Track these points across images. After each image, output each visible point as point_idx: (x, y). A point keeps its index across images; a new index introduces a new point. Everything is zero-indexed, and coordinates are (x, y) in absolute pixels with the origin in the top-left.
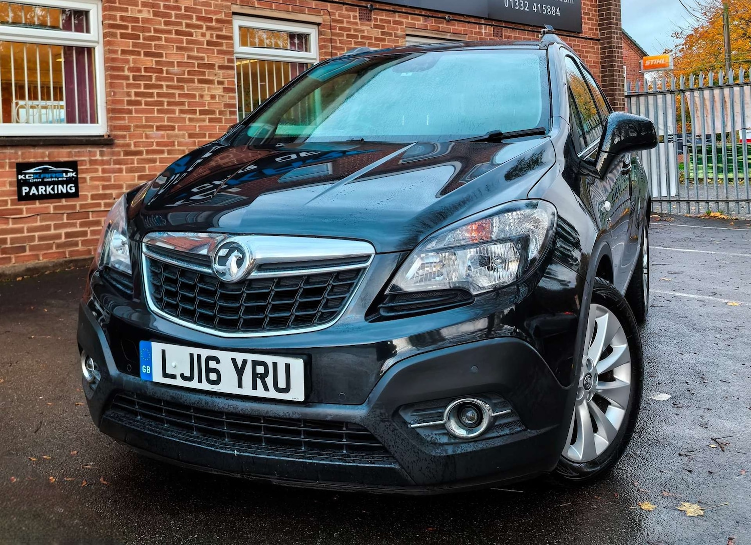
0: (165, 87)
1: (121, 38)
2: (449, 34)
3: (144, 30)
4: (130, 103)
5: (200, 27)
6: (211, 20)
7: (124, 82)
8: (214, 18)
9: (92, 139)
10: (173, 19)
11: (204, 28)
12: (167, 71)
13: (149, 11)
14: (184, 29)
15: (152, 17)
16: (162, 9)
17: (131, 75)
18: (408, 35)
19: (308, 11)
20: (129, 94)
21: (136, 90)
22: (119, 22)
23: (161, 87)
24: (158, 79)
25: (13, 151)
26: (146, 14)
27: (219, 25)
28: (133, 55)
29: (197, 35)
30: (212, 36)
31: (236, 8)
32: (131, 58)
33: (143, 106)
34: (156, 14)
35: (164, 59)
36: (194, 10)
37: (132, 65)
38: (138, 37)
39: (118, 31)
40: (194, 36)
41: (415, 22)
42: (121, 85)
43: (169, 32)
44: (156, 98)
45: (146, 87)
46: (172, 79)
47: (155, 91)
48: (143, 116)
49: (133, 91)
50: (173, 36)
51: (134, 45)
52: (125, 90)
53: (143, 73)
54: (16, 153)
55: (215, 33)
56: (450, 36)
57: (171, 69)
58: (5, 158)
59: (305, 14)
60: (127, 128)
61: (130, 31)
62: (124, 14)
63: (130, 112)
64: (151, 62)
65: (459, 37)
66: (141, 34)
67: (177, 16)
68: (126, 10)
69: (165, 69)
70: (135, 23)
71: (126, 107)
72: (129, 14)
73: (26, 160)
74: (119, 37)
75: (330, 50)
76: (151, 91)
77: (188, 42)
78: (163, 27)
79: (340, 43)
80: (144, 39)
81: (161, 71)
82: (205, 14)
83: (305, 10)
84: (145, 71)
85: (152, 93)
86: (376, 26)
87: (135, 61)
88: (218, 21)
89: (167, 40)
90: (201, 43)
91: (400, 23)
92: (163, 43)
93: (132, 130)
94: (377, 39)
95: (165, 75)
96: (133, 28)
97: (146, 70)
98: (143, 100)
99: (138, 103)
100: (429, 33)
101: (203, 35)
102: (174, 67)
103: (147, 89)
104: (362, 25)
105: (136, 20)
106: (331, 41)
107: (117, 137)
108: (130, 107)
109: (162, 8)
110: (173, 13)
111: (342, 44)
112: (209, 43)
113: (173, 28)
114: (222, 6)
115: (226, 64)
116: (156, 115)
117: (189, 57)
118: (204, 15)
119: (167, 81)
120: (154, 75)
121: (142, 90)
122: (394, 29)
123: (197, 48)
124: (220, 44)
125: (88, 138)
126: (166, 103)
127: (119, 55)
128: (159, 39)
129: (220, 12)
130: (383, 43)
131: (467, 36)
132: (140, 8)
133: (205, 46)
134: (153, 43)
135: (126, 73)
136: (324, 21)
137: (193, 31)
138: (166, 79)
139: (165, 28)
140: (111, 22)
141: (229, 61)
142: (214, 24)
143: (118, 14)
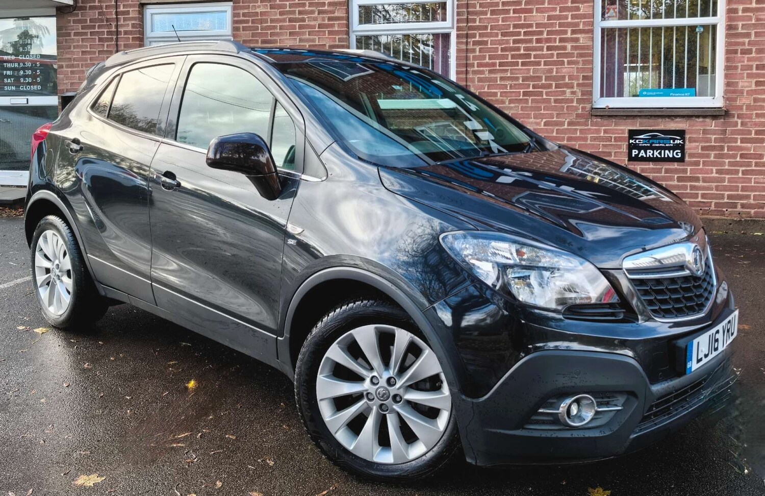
1: (243, 31)
3: (261, 21)
10: (288, 9)
11: (317, 13)
15: (269, 10)
22: (242, 18)
27: (331, 8)
30: (323, 19)
39: (241, 26)
40: (307, 21)
55: (327, 16)
61: (250, 24)
62: (246, 11)
66: (260, 26)
68: (248, 7)
70: (254, 16)
74: (241, 30)
75: (465, 16)
77: (300, 27)
78: (278, 17)
89: (281, 28)
90: (314, 27)
92: (278, 31)
101: (315, 19)
105: (256, 14)
112: (320, 26)
115: (337, 43)
123: (309, 32)
124: (333, 26)
128: (275, 27)
132: (259, 3)
133: (317, 29)
134: (269, 32)
139: (280, 17)
140: (236, 19)
141: (340, 40)
142: (326, 8)
143: (241, 12)
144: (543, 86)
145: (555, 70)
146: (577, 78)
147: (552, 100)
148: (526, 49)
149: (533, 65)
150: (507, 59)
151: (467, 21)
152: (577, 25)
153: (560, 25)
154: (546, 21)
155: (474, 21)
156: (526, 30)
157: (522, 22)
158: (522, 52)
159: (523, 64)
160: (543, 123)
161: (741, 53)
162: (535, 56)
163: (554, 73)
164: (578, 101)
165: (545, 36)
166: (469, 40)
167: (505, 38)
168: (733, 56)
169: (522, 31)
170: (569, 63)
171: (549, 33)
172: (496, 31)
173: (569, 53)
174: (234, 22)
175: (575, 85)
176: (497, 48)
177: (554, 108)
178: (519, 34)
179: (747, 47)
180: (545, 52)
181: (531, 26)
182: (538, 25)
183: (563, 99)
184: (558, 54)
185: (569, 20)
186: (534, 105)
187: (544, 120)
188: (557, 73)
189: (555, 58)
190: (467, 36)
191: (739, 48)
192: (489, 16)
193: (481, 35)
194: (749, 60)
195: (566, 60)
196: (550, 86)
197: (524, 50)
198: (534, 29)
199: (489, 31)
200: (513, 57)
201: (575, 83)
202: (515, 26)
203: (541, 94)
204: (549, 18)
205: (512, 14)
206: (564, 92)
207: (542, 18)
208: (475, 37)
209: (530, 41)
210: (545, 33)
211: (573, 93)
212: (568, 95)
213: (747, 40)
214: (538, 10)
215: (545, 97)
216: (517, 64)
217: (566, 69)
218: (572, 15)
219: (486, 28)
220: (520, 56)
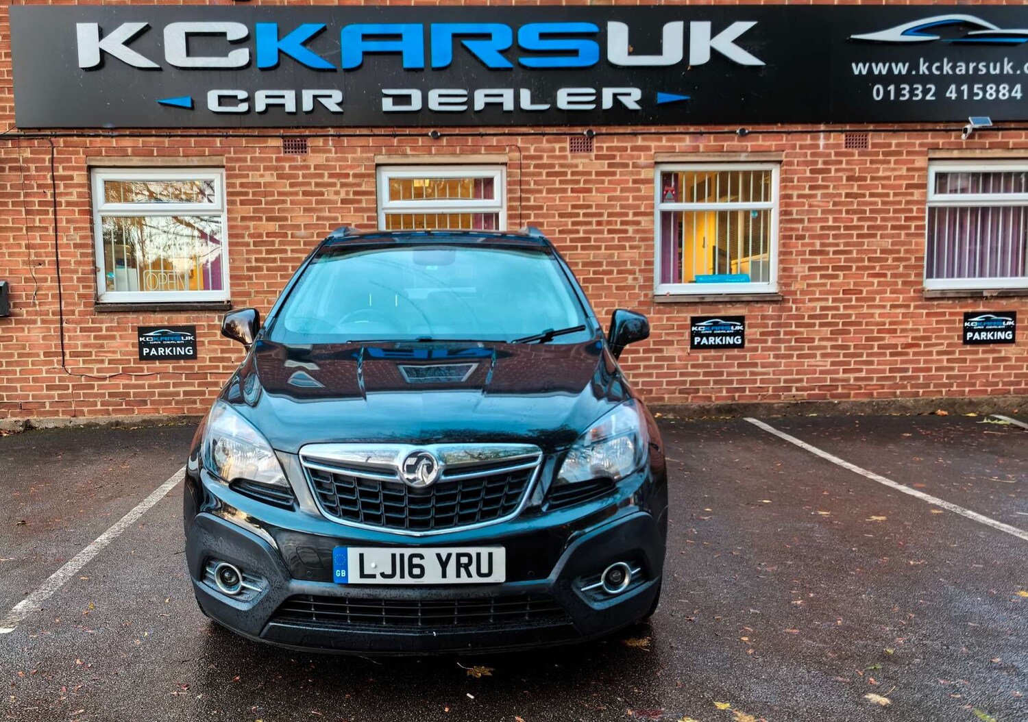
0: (289, 252)
1: (241, 205)
2: (744, 154)
3: (266, 194)
4: (250, 269)
5: (334, 185)
6: (347, 175)
7: (244, 249)
8: (351, 173)
9: (207, 305)
10: (301, 179)
11: (339, 185)
12: (292, 234)
13: (272, 175)
14: (313, 189)
15: (275, 180)
16: (287, 171)
17: (251, 241)
18: (657, 163)
19: (485, 150)
20: (248, 261)
21: (257, 256)
22: (239, 189)
23: (285, 251)
24: (281, 243)
25: (135, 316)
26: (269, 177)
27: (357, 180)
28: (254, 221)
29: (329, 194)
30: (347, 193)
31: (380, 159)
32: (251, 224)
33: (265, 272)
34: (280, 177)
35: (289, 222)
36: (326, 167)
37: (252, 231)
38: (260, 202)
39: (238, 199)
40: (326, 195)
41: (674, 144)
42: (241, 253)
43: (296, 194)
44: (279, 264)
45: (268, 252)
46: (298, 243)
47: (278, 256)
48: (265, 282)
49: (253, 257)
50: (301, 197)
51: (255, 211)
52: (245, 256)
53: (265, 239)
54: (138, 318)
55: (351, 190)
56: (747, 156)
57: (297, 233)
58: (128, 322)
59: (481, 154)
60: (248, 294)
61: (250, 197)
62: (244, 181)
63: (250, 278)
64: (274, 227)
65: (765, 156)
66: (263, 199)
67: (304, 176)
68: (247, 176)
69: (289, 233)
70: (257, 188)
71: (246, 273)
72: (250, 180)
73: (147, 325)
74: (238, 203)
75: (518, 195)
76: (273, 256)
77: (318, 202)
78: (288, 189)
79: (535, 184)
80: (266, 204)
81: (285, 235)
82: (340, 169)
83: (480, 150)
84: (267, 237)
85: (275, 259)
86: (598, 157)
87: (255, 228)
88: (355, 176)
89: (292, 202)
90: (335, 202)
91: (648, 148)
92: (289, 205)
93: (253, 295)
94: (598, 174)
95: (289, 238)
96: (254, 194)
97: (268, 235)
98: (264, 266)
99: (259, 269)
100: (702, 156)
101: (337, 193)
102: (300, 230)
103: (270, 254)
104: (573, 158)
105: (258, 185)
106: (521, 183)
107: (237, 303)
108: (251, 274)
109: (287, 169)
110: (300, 173)
111: (538, 185)
112: (343, 201)
113: (300, 189)
114: (362, 159)
115: (365, 223)
116: (279, 280)
117: (318, 218)
118: (338, 171)
119: (292, 245)
120: (277, 240)
121: (264, 255)
122: (632, 157)
123: (329, 208)
124: (359, 201)
125: (203, 304)
126: (290, 268)
127: (239, 223)
128: (284, 202)
129: (359, 166)
130: (610, 178)
131: (784, 153)
132: (262, 172)
133: (339, 205)
134: (276, 207)
135: (247, 239)
136: (510, 160)
137: (324, 190)
138: (290, 243)
139: (291, 190)
140: (230, 190)
141: (369, 218)
142: (351, 180)
143: (238, 181)
144: (604, 273)
145: (616, 255)
146: (638, 264)
147: (614, 288)
148: (586, 232)
149: (593, 250)
150: (566, 242)
151: (521, 199)
152: (638, 207)
153: (622, 207)
154: (606, 202)
155: (528, 200)
156: (585, 211)
157: (581, 202)
158: (581, 235)
159: (583, 248)
160: (604, 312)
161: (796, 239)
162: (596, 240)
163: (616, 259)
164: (641, 288)
165: (605, 218)
166: (523, 221)
167: (563, 220)
168: (788, 241)
169: (581, 212)
170: (631, 247)
171: (610, 215)
172: (553, 212)
173: (630, 237)
174: (229, 194)
175: (637, 271)
176: (555, 230)
177: (616, 296)
178: (577, 215)
179: (801, 233)
180: (606, 235)
181: (590, 207)
182: (598, 206)
183: (625, 286)
184: (619, 238)
185: (631, 201)
186: (595, 292)
187: (606, 309)
188: (618, 258)
189: (616, 242)
190: (521, 216)
191: (794, 234)
192: (544, 194)
193: (536, 216)
194: (803, 245)
195: (627, 244)
196: (611, 272)
197: (584, 233)
198: (594, 210)
199: (545, 211)
200: (572, 240)
201: (637, 268)
202: (574, 207)
203: (601, 280)
204: (610, 199)
205: (569, 194)
206: (626, 279)
207: (603, 198)
208: (529, 218)
209: (590, 223)
210: (606, 215)
211: (635, 279)
212: (630, 281)
213: (800, 226)
214: (598, 190)
215: (606, 283)
216: (576, 248)
217: (628, 254)
218: (633, 196)
219: (541, 208)
220: (580, 240)
